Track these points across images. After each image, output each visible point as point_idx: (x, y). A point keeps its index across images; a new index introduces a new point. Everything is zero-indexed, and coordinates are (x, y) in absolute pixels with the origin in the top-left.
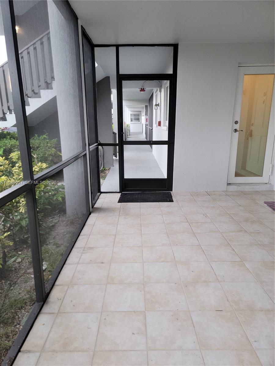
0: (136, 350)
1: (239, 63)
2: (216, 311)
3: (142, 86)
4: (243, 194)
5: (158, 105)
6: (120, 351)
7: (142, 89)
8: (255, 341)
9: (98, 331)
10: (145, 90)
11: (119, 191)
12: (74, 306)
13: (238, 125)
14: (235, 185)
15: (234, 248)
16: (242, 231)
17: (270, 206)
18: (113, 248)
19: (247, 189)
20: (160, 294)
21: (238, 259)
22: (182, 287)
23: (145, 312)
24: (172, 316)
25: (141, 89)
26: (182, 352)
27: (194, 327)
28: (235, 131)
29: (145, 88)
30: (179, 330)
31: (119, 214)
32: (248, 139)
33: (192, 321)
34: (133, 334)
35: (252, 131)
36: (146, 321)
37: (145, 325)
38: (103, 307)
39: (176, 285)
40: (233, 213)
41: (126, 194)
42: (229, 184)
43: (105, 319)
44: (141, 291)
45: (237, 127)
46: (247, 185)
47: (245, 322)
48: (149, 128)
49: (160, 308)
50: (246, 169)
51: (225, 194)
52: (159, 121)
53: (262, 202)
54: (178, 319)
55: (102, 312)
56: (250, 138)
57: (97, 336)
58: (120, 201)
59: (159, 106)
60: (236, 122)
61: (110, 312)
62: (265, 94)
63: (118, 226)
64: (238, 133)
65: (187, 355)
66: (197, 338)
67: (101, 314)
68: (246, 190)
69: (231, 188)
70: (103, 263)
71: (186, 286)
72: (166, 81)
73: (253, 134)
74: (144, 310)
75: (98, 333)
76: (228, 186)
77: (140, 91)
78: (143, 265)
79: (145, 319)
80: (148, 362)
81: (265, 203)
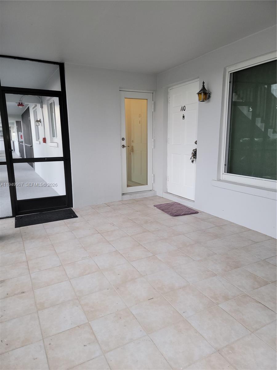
0: (93, 359)
1: (120, 88)
2: (149, 300)
3: (20, 101)
4: (136, 201)
5: (40, 121)
6: (78, 365)
7: (21, 103)
8: (184, 312)
9: (47, 358)
10: (24, 105)
11: (11, 215)
12: (7, 344)
13: (125, 141)
14: (128, 195)
15: (145, 247)
16: (146, 231)
17: (159, 208)
18: (29, 275)
19: (138, 196)
20: (98, 302)
21: (151, 255)
22: (115, 290)
23: (89, 323)
24: (115, 317)
25: (19, 103)
26: (134, 343)
27: (137, 319)
28: (123, 147)
29: (23, 102)
30: (125, 326)
31: (23, 239)
32: (130, 154)
33: (133, 315)
34: (84, 346)
35: (133, 147)
36: (93, 330)
37: (93, 333)
38: (42, 334)
39: (108, 290)
40: (134, 218)
41: (21, 217)
42: (123, 194)
43: (50, 344)
44: (77, 306)
45: (124, 143)
46: (137, 193)
47: (172, 301)
48: (26, 146)
49: (101, 314)
50: (132, 180)
51: (122, 204)
52: (44, 137)
53: (152, 206)
54: (121, 318)
55: (43, 339)
56: (132, 153)
57: (48, 363)
58: (17, 226)
59: (40, 123)
60: (123, 139)
61: (53, 336)
62: (140, 116)
63: (26, 251)
64: (125, 148)
65: (139, 343)
66: (142, 327)
67: (43, 341)
68: (138, 198)
69: (126, 197)
70: (23, 292)
71: (118, 288)
72: (49, 97)
73: (134, 149)
74: (87, 321)
75: (47, 360)
76: (123, 196)
77: (18, 105)
78: (70, 282)
79: (92, 329)
80: (108, 364)
81: (155, 206)
